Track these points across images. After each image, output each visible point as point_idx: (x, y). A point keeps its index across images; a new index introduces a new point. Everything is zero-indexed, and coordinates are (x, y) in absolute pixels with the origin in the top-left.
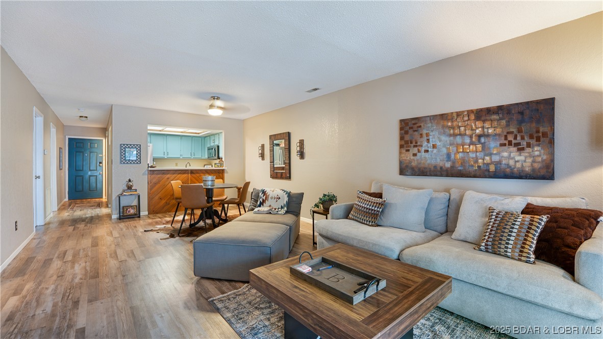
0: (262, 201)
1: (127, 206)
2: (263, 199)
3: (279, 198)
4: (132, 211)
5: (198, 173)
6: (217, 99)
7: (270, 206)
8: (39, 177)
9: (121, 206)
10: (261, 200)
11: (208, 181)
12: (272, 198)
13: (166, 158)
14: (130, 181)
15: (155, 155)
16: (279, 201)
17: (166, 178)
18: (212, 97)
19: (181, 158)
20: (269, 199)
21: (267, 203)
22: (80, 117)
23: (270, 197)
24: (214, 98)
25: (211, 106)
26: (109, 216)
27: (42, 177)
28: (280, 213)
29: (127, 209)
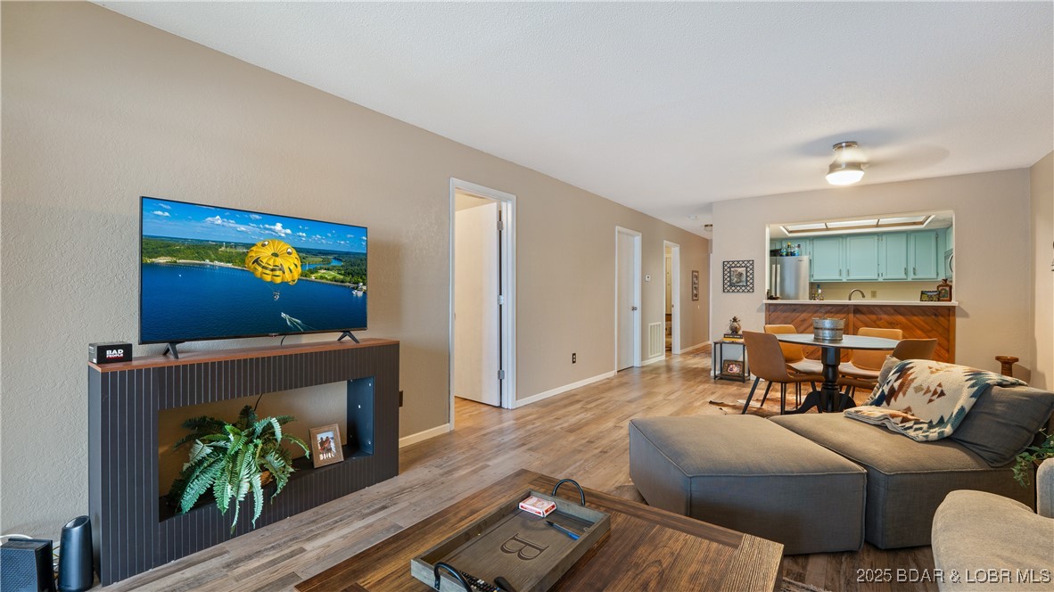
0: (886, 392)
1: (730, 361)
2: (892, 389)
3: (942, 394)
4: (736, 370)
5: (873, 313)
6: (846, 146)
7: (908, 410)
8: (634, 309)
9: (723, 359)
10: (886, 389)
11: (825, 329)
12: (918, 389)
13: (844, 280)
14: (735, 320)
15: (819, 276)
16: (938, 401)
17: (799, 319)
18: (835, 146)
19: (881, 279)
20: (911, 391)
21: (900, 402)
22: (706, 226)
23: (914, 385)
24: (838, 146)
25: (834, 167)
26: (707, 371)
27: (639, 309)
28: (911, 433)
29: (729, 366)
